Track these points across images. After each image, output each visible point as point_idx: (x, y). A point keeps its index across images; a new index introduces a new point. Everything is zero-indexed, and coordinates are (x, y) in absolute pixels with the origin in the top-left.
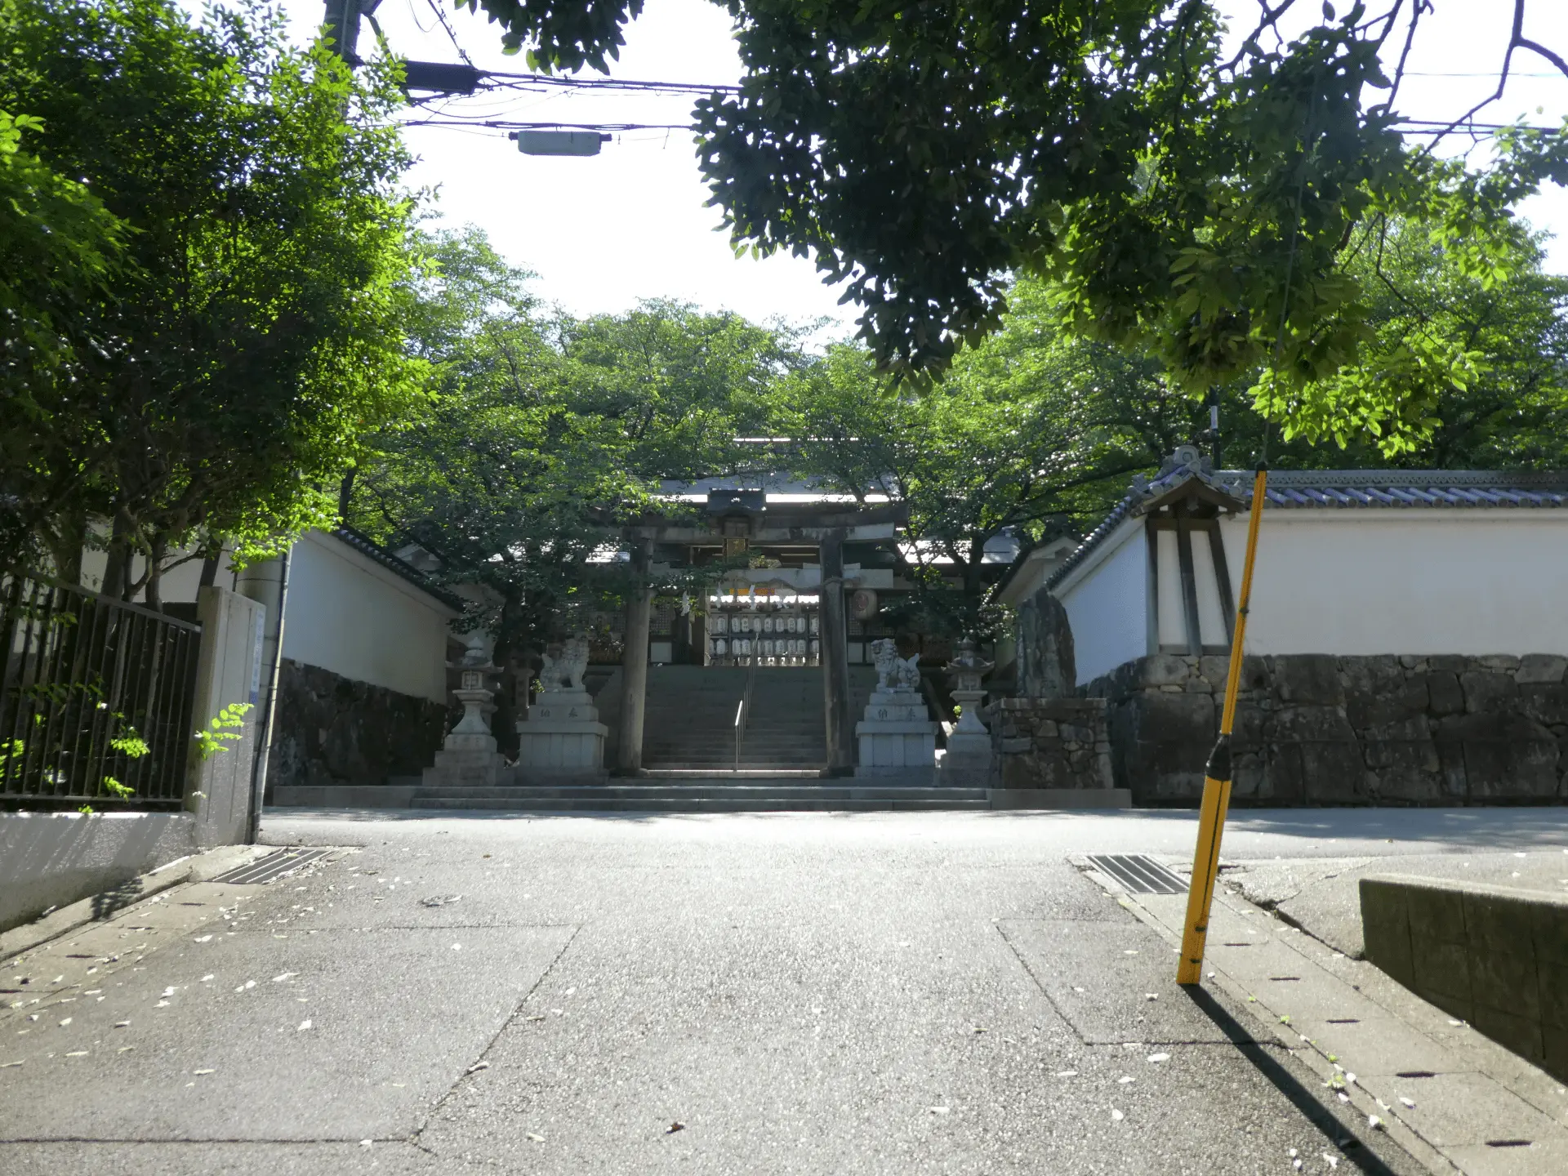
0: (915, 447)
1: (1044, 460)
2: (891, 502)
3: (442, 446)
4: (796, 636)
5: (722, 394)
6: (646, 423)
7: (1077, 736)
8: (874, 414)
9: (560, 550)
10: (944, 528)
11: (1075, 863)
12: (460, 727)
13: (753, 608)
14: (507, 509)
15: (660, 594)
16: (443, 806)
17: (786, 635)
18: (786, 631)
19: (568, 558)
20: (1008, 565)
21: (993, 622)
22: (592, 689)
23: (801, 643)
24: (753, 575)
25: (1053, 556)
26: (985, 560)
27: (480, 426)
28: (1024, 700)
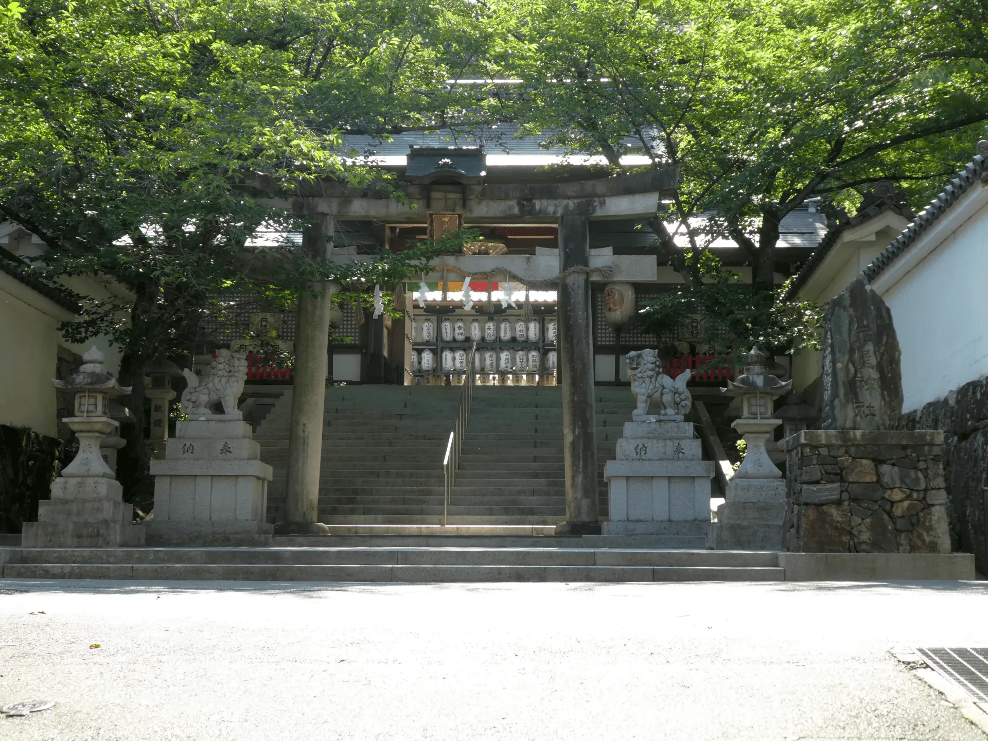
0: (688, 90)
1: (862, 107)
2: (654, 165)
3: (46, 87)
4: (527, 345)
5: (426, 17)
6: (324, 58)
7: (902, 481)
8: (633, 45)
9: (208, 230)
10: (726, 198)
11: (902, 659)
12: (70, 468)
13: (468, 308)
14: (134, 173)
15: (345, 289)
16: (47, 575)
17: (514, 344)
18: (514, 339)
19: (220, 239)
20: (810, 250)
21: (792, 324)
22: (252, 418)
23: (534, 355)
24: (469, 262)
25: (873, 238)
26: (781, 244)
27: (97, 60)
28: (833, 432)
